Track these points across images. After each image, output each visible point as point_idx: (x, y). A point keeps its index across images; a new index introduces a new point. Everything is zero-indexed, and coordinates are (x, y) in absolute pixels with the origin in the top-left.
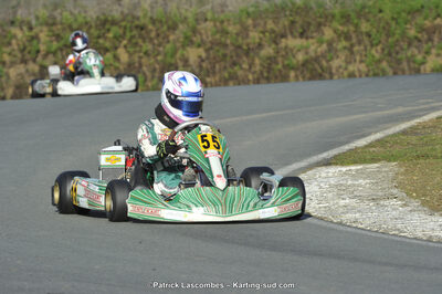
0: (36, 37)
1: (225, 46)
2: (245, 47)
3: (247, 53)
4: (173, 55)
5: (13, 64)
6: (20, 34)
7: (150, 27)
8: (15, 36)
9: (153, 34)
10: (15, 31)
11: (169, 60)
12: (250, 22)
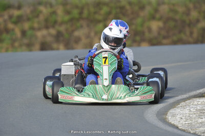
0: (54, 13)
1: (175, 21)
2: (188, 22)
3: (189, 25)
4: (142, 25)
5: (39, 29)
6: (45, 10)
7: (128, 7)
8: (41, 12)
9: (129, 12)
10: (42, 8)
11: (139, 28)
12: (191, 6)
